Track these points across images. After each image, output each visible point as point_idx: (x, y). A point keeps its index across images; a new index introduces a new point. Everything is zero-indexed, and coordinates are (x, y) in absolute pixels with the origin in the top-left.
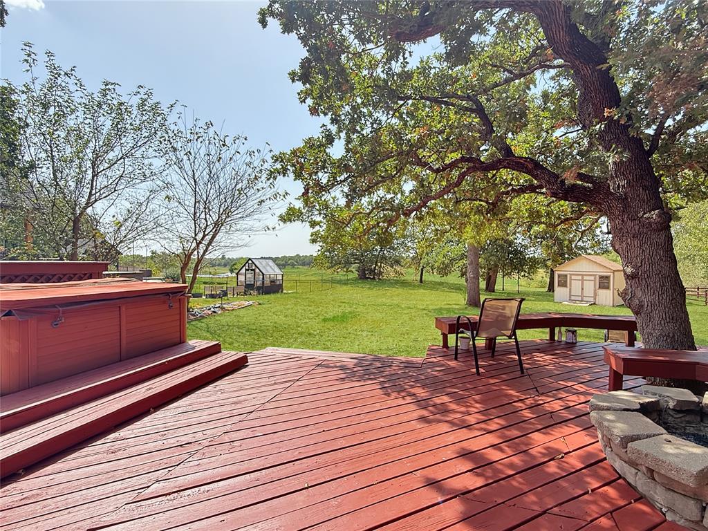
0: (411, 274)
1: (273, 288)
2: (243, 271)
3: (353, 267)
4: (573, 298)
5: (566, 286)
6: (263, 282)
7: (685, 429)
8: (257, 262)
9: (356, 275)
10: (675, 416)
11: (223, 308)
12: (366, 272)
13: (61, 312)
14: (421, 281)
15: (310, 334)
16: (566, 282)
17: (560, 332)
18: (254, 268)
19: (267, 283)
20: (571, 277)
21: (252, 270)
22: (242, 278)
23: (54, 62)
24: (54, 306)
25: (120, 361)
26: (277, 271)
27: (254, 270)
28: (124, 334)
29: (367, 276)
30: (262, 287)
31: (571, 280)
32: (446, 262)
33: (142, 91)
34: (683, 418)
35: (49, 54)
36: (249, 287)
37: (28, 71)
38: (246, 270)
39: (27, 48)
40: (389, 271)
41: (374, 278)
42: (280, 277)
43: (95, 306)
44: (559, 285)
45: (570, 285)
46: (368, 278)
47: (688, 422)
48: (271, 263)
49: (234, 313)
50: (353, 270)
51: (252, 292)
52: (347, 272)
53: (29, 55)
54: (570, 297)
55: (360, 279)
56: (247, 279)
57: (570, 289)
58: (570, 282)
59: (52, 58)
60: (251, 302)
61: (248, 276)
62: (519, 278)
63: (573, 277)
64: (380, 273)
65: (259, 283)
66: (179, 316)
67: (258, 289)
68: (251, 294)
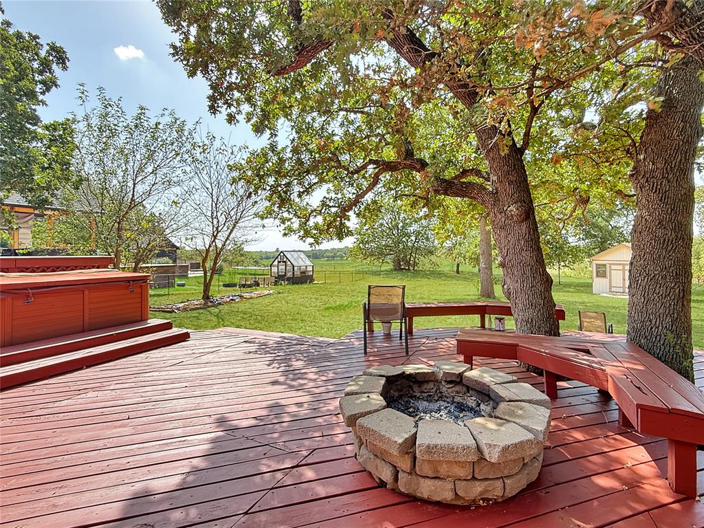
0: (446, 265)
1: (303, 279)
2: (276, 263)
3: (389, 259)
4: (613, 289)
5: (605, 277)
6: (293, 273)
7: (453, 398)
8: (288, 255)
9: (391, 266)
10: (448, 386)
11: (241, 297)
12: (402, 263)
13: (31, 293)
14: (458, 272)
15: (302, 320)
16: (605, 272)
17: (490, 319)
18: (285, 260)
19: (298, 273)
20: (610, 267)
21: (283, 262)
22: (275, 269)
23: (105, 95)
24: (26, 289)
25: (83, 332)
26: (308, 262)
27: (285, 262)
28: (86, 311)
29: (403, 267)
30: (293, 278)
31: (611, 270)
32: (478, 252)
33: (167, 113)
34: (453, 389)
35: (100, 89)
36: (280, 278)
37: (81, 105)
38: (279, 262)
39: (82, 88)
40: (424, 263)
41: (409, 269)
42: (310, 269)
43: (63, 289)
44: (597, 276)
45: (610, 276)
46: (403, 269)
47: (458, 392)
48: (302, 256)
49: (251, 301)
50: (389, 261)
51: (283, 282)
52: (383, 263)
53: (83, 93)
54: (610, 289)
55: (395, 270)
56: (280, 270)
57: (610, 280)
58: (610, 272)
59: (103, 91)
60: (271, 292)
61: (280, 267)
62: (559, 268)
63: (613, 267)
64: (415, 264)
65: (289, 275)
66: (140, 299)
67: (288, 279)
68: (281, 284)
